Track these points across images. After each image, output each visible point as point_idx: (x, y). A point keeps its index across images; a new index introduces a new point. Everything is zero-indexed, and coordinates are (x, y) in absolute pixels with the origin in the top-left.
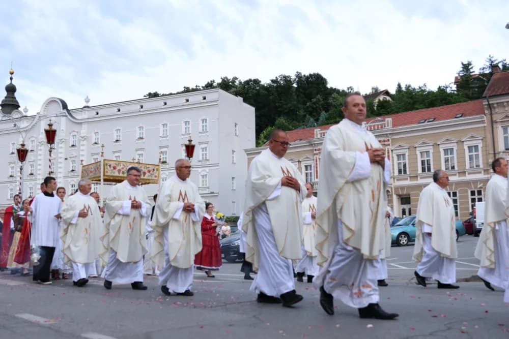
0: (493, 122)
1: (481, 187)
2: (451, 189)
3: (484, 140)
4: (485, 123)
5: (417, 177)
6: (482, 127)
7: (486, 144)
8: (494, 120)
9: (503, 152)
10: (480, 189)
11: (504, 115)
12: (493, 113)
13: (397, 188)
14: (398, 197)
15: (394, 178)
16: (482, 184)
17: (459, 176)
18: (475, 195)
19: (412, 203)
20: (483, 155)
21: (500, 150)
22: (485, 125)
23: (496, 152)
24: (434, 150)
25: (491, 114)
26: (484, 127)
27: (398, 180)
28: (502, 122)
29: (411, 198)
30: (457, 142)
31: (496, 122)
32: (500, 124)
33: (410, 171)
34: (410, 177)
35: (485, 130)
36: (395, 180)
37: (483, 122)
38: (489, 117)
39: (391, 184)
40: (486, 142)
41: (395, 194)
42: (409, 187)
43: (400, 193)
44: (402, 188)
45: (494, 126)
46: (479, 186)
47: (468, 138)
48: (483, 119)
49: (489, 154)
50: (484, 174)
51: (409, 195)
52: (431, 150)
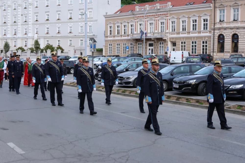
0: (215, 7)
1: (207, 40)
2: (194, 40)
3: (210, 16)
4: (211, 7)
5: (179, 33)
6: (210, 9)
7: (211, 19)
8: (216, 6)
9: (218, 23)
10: (206, 41)
11: (220, 4)
12: (216, 2)
13: (170, 38)
14: (171, 43)
15: (169, 33)
16: (207, 38)
17: (198, 34)
18: (204, 44)
19: (176, 46)
20: (209, 24)
21: (217, 22)
22: (212, 8)
23: (215, 23)
24: (188, 20)
25: (215, 3)
26: (211, 9)
27: (171, 34)
28: (219, 7)
29: (176, 43)
30: (198, 17)
31: (217, 7)
32: (218, 8)
33: (177, 30)
34: (177, 33)
35: (211, 11)
36: (170, 34)
37: (210, 7)
38: (214, 4)
39: (168, 36)
40: (211, 17)
41: (169, 41)
42: (176, 38)
43: (172, 41)
44: (173, 38)
45: (216, 9)
46: (206, 39)
47: (203, 15)
48: (210, 6)
49: (212, 23)
50: (209, 33)
51: (176, 42)
52: (186, 19)
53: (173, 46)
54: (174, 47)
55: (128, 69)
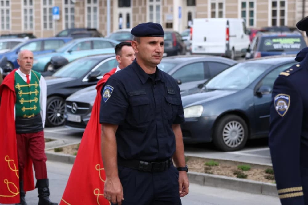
19: (197, 5)
53: (188, 4)
54: (191, 9)
55: (94, 75)
